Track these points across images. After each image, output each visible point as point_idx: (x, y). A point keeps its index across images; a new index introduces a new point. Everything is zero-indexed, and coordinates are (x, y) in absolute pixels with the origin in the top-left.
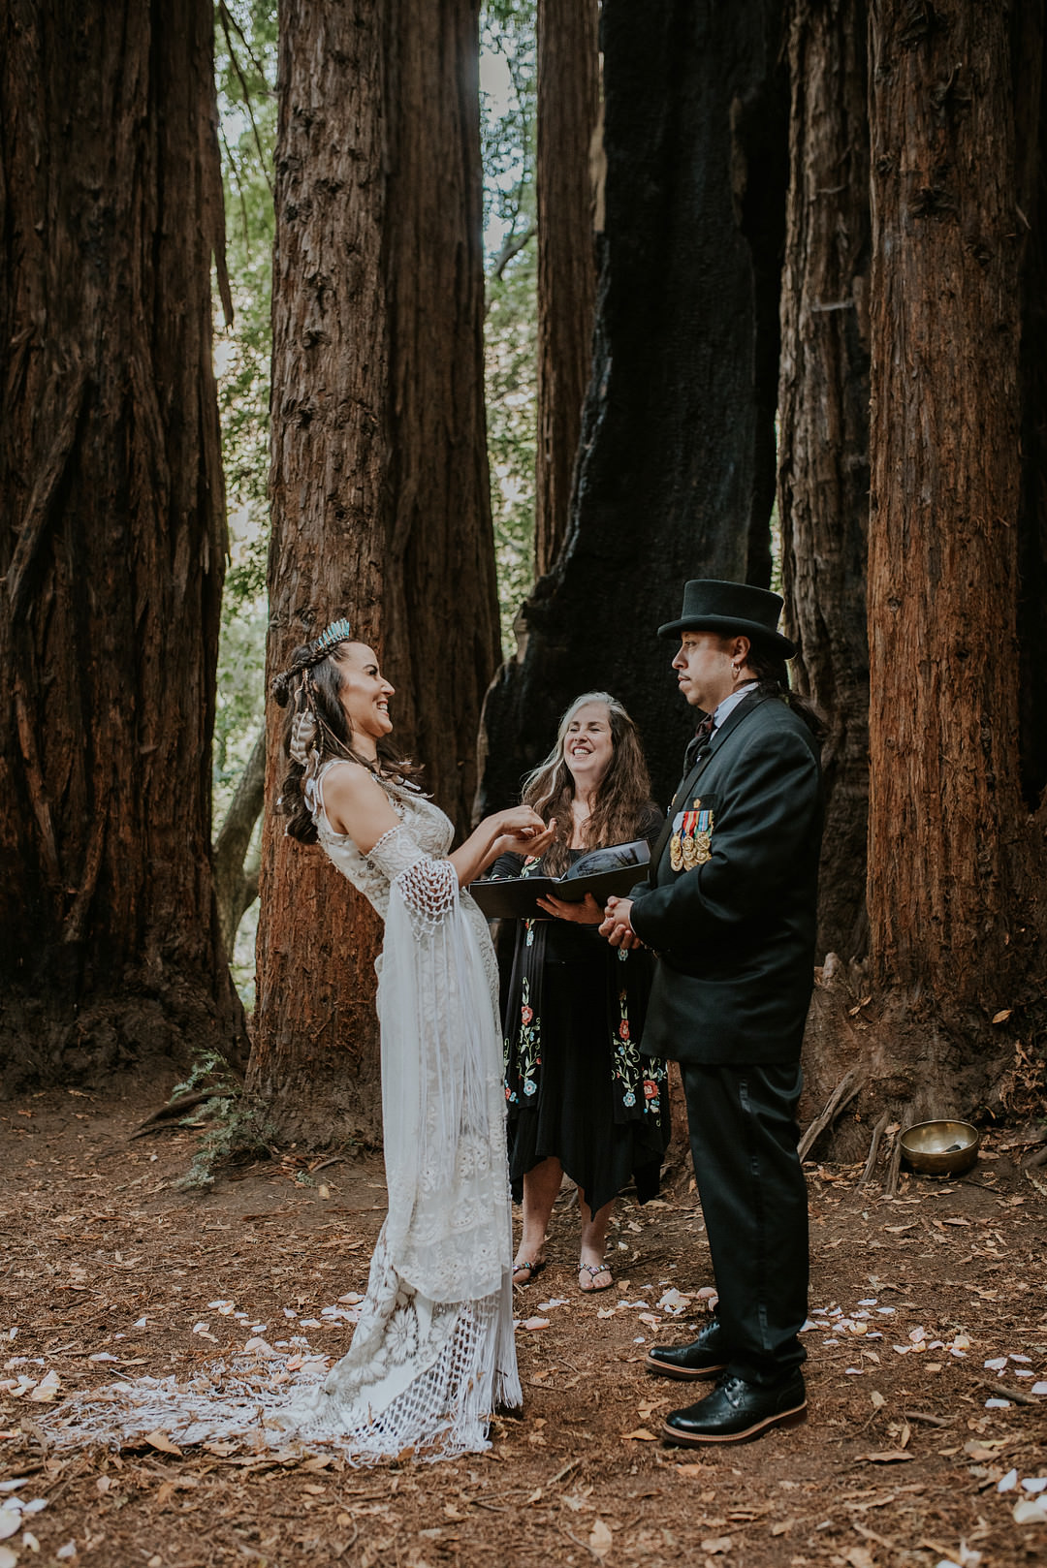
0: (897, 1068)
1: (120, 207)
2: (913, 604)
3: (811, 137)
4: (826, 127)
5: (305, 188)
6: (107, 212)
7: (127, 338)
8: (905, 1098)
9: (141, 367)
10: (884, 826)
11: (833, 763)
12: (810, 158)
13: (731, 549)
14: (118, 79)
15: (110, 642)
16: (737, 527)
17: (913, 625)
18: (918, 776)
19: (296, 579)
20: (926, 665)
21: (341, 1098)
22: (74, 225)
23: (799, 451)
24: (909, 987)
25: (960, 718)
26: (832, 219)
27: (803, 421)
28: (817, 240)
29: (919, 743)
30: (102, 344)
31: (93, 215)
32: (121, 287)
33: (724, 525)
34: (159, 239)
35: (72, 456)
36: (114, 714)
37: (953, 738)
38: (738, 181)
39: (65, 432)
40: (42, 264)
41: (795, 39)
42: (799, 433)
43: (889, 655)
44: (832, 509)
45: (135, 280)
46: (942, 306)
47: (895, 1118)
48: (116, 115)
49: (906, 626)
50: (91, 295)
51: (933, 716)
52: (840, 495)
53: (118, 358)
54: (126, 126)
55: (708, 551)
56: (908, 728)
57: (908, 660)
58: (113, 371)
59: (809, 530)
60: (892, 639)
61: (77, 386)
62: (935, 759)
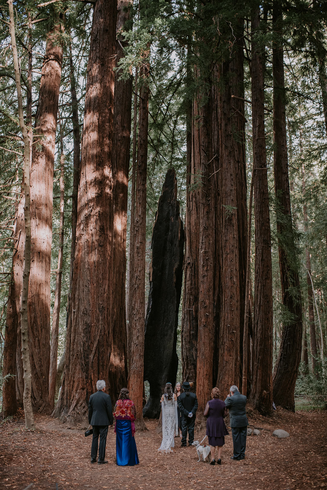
0: (199, 420)
1: (104, 306)
2: (202, 369)
3: (187, 283)
4: (189, 282)
5: (137, 318)
6: (103, 307)
7: (105, 323)
8: (200, 424)
9: (106, 327)
10: (198, 393)
11: (188, 377)
12: (187, 286)
13: (170, 335)
14: (104, 289)
15: (101, 364)
16: (172, 332)
17: (202, 371)
18: (202, 388)
19: (135, 364)
20: (203, 376)
21: (138, 424)
22: (99, 309)
23: (184, 329)
24: (200, 411)
25: (206, 382)
26: (190, 297)
27: (185, 325)
28: (188, 299)
29: (202, 384)
30: (102, 324)
31: (101, 307)
32: (104, 317)
33: (169, 332)
34: (108, 309)
35: (99, 340)
36: (101, 373)
37: (205, 384)
38: (175, 280)
39: (98, 337)
40: (95, 314)
41: (185, 267)
42: (184, 327)
43: (199, 374)
44: (189, 339)
45: (106, 316)
46: (206, 337)
47: (199, 426)
48: (104, 294)
49: (201, 372)
50: (101, 318)
51: (204, 381)
52: (190, 337)
53: (104, 326)
54: (105, 295)
55: (167, 335)
56: (201, 383)
57: (201, 375)
58: (103, 328)
59: (185, 341)
60: (199, 373)
61: (99, 331)
62: (204, 387)
